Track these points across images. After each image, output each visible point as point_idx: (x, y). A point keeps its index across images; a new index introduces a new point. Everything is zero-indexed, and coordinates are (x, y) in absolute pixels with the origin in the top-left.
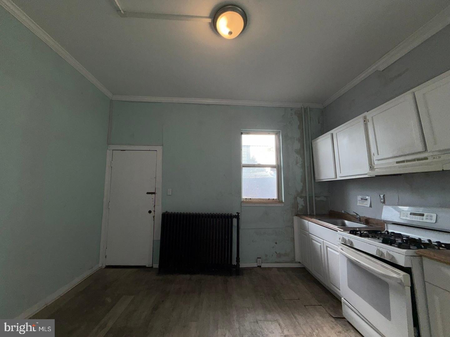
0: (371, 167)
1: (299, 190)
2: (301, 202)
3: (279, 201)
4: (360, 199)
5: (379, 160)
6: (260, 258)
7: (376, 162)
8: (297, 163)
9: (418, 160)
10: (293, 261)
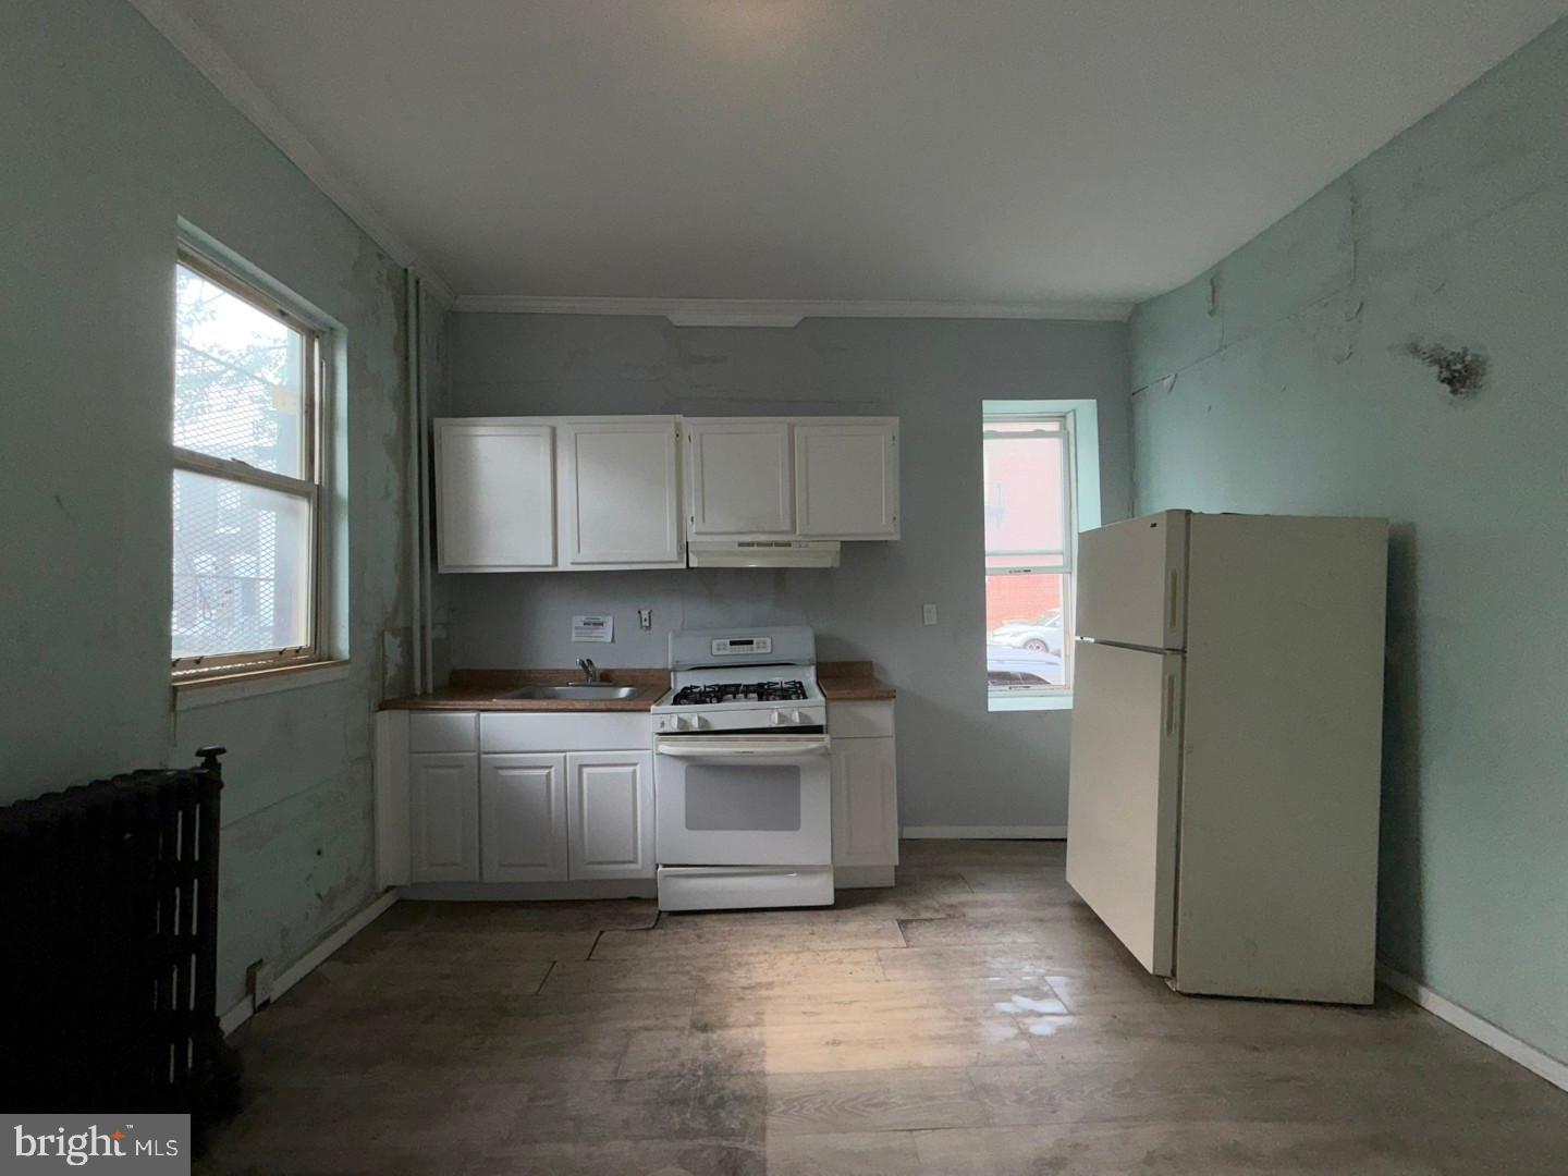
0: (683, 547)
1: (390, 606)
2: (394, 650)
3: (318, 655)
4: (582, 625)
6: (261, 962)
7: (693, 537)
8: (387, 495)
10: (369, 897)
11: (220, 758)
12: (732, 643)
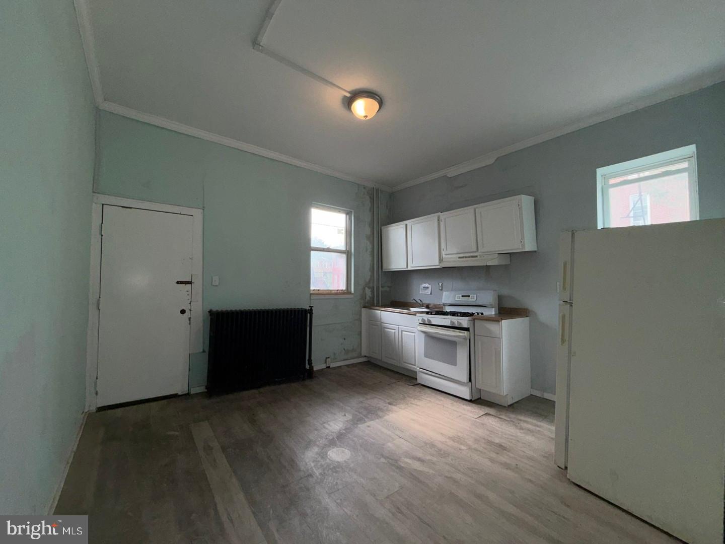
0: (441, 260)
1: (367, 281)
2: (368, 292)
3: (347, 292)
4: (423, 288)
5: (446, 255)
6: (329, 358)
7: (444, 256)
8: (367, 251)
9: (473, 257)
10: (360, 356)
11: (313, 308)
12: (462, 296)
